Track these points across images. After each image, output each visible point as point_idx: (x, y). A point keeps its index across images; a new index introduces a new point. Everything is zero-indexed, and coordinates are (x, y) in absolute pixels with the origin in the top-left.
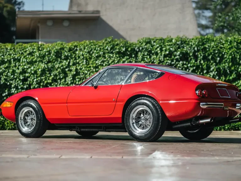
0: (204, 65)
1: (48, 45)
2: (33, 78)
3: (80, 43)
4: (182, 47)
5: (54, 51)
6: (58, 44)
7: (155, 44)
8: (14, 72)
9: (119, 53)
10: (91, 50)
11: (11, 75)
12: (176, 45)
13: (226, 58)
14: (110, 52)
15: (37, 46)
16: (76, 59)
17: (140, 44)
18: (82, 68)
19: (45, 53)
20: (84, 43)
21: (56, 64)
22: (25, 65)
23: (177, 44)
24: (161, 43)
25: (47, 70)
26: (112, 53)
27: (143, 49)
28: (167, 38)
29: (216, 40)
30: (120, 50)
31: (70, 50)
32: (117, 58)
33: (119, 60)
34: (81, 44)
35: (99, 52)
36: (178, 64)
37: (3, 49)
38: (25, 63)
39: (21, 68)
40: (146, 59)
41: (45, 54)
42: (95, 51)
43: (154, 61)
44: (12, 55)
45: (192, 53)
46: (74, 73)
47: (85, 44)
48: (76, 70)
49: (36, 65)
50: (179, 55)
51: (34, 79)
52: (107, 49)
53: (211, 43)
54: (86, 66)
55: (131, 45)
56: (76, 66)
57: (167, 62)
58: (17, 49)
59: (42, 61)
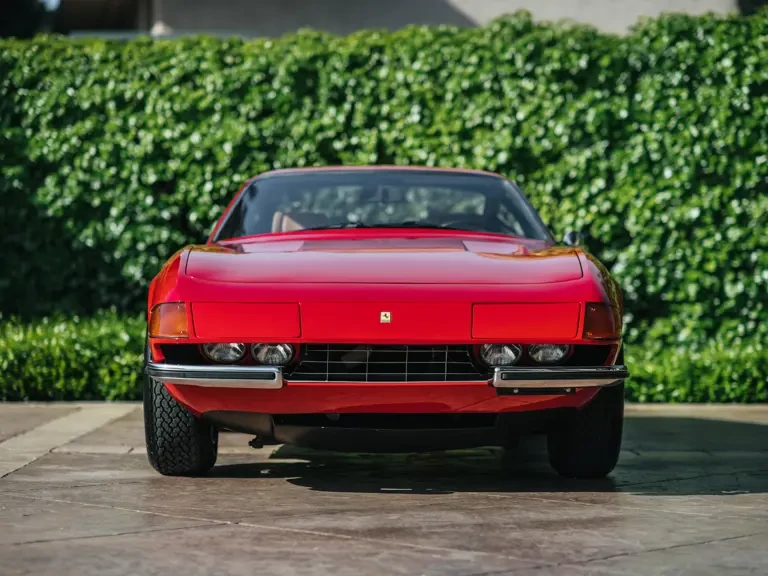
1: (258, 41)
2: (198, 179)
3: (394, 36)
5: (287, 70)
6: (300, 41)
7: (711, 41)
8: (117, 157)
9: (560, 76)
10: (443, 65)
11: (108, 166)
14: (522, 73)
15: (216, 48)
16: (377, 102)
17: (646, 41)
18: (404, 140)
19: (248, 74)
20: (414, 35)
21: (297, 122)
22: (165, 126)
24: (736, 36)
25: (256, 144)
26: (531, 75)
27: (661, 60)
30: (568, 66)
31: (354, 63)
32: (554, 95)
33: (563, 105)
34: (399, 38)
35: (474, 73)
37: (71, 58)
38: (164, 115)
39: (147, 138)
40: (672, 102)
41: (249, 79)
42: (459, 69)
43: (707, 113)
44: (111, 85)
47: (418, 42)
48: (380, 147)
49: (209, 126)
51: (203, 183)
52: (512, 62)
54: (419, 129)
55: (610, 43)
56: (380, 131)
58: (131, 58)
59: (234, 109)
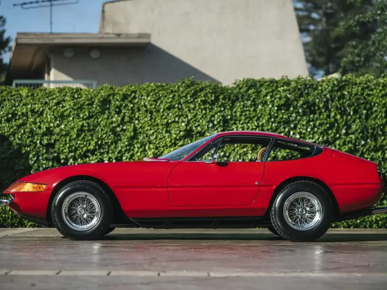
0: (341, 123)
2: (64, 143)
3: (141, 86)
4: (306, 94)
5: (98, 100)
6: (104, 88)
7: (262, 89)
8: (32, 134)
9: (204, 102)
10: (159, 98)
11: (28, 137)
12: (297, 90)
13: (376, 111)
14: (190, 101)
15: (71, 92)
16: (134, 112)
17: (238, 89)
18: (144, 128)
20: (148, 87)
21: (102, 120)
22: (51, 122)
23: (299, 89)
24: (272, 87)
25: (86, 128)
26: (193, 102)
28: (282, 79)
29: (360, 84)
30: (207, 98)
31: (125, 97)
32: (202, 110)
33: (205, 114)
34: (143, 88)
35: (172, 101)
36: (299, 121)
37: (14, 95)
39: (44, 126)
41: (84, 103)
43: (261, 117)
44: (30, 106)
45: (323, 104)
46: (130, 134)
47: (150, 89)
48: (135, 129)
49: (68, 122)
50: (301, 106)
51: (66, 144)
52: (186, 97)
53: (352, 88)
54: (150, 123)
55: (224, 89)
56: (135, 124)
57: (282, 118)
58: (37, 95)
59: (78, 115)
